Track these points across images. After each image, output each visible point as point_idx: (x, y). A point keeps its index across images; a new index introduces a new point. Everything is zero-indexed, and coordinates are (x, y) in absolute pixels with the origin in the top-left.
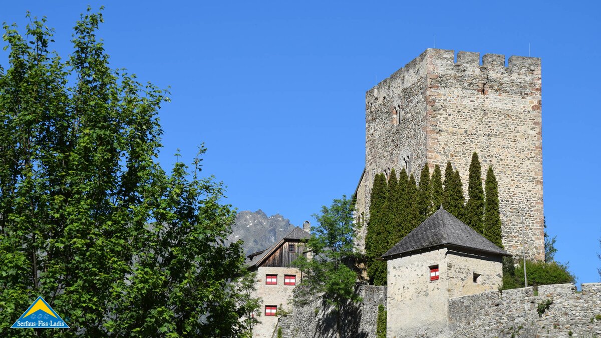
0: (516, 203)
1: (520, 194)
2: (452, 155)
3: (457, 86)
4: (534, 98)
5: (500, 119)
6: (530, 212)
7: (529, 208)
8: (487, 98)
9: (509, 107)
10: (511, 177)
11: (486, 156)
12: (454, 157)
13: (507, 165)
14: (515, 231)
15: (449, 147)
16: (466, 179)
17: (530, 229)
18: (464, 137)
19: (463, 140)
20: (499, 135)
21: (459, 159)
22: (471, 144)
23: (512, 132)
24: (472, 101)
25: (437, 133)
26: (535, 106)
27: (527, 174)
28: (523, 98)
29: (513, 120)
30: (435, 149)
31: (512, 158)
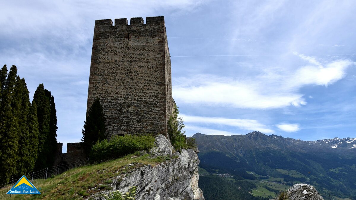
0: (147, 99)
1: (150, 93)
2: (106, 75)
3: (111, 37)
4: (160, 37)
5: (138, 51)
6: (157, 103)
7: (156, 101)
8: (130, 41)
9: (144, 44)
10: (144, 84)
11: (128, 73)
12: (107, 76)
13: (142, 77)
14: (146, 117)
15: (104, 71)
16: (114, 88)
17: (157, 115)
18: (114, 64)
19: (113, 65)
20: (137, 60)
21: (111, 77)
22: (119, 67)
23: (145, 57)
24: (120, 44)
25: (97, 64)
26: (161, 41)
27: (155, 81)
28: (153, 38)
29: (146, 51)
30: (95, 73)
31: (145, 72)
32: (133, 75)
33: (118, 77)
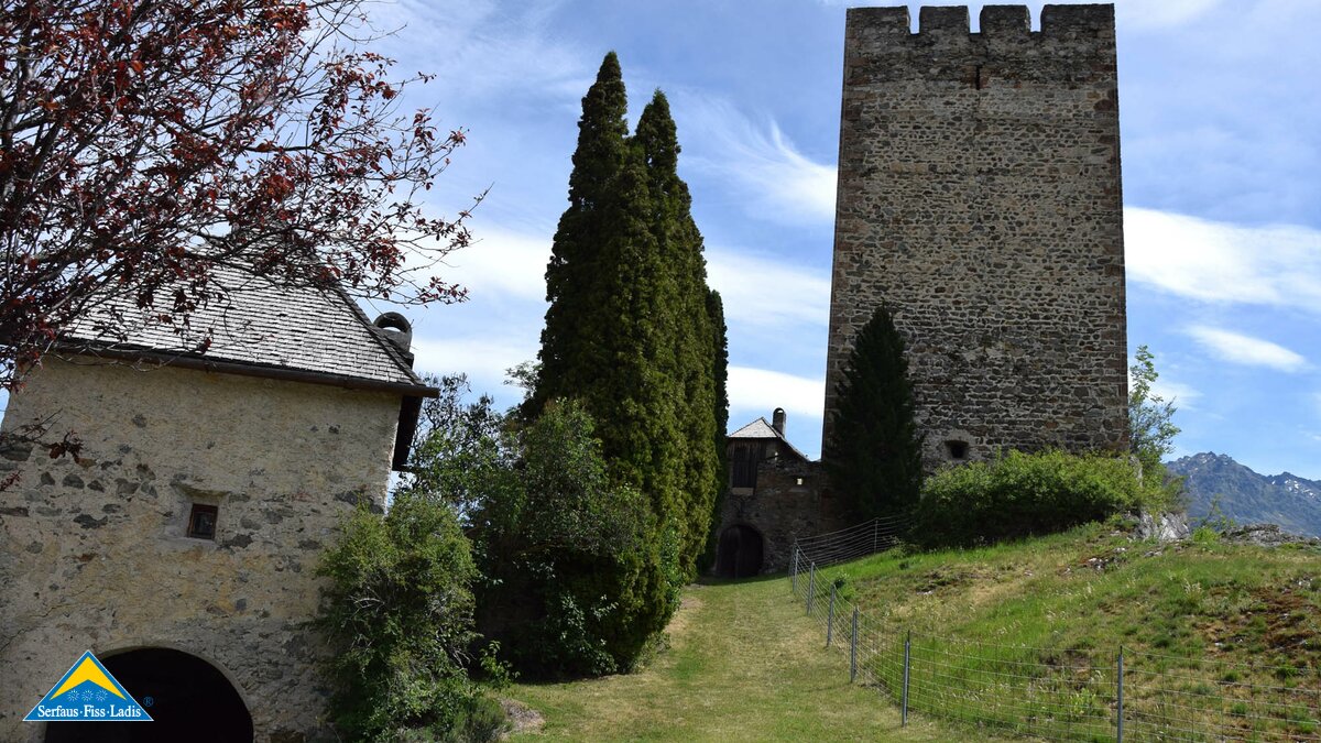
0: (1056, 320)
1: (1067, 298)
2: (897, 221)
3: (912, 76)
4: (1099, 86)
5: (1016, 137)
6: (1092, 339)
7: (1090, 331)
8: (986, 94)
9: (1039, 110)
10: (1044, 261)
11: (982, 217)
12: (902, 225)
13: (1035, 234)
14: (1052, 385)
15: (891, 204)
16: (929, 272)
17: (1092, 380)
18: (927, 179)
19: (925, 185)
20: (1014, 171)
21: (915, 228)
22: (946, 194)
23: (1047, 161)
24: (947, 103)
25: (862, 176)
26: (1104, 102)
27: (1084, 253)
28: (1072, 88)
29: (1048, 136)
30: (855, 211)
31: (1047, 219)
32: (1001, 227)
33: (942, 229)
